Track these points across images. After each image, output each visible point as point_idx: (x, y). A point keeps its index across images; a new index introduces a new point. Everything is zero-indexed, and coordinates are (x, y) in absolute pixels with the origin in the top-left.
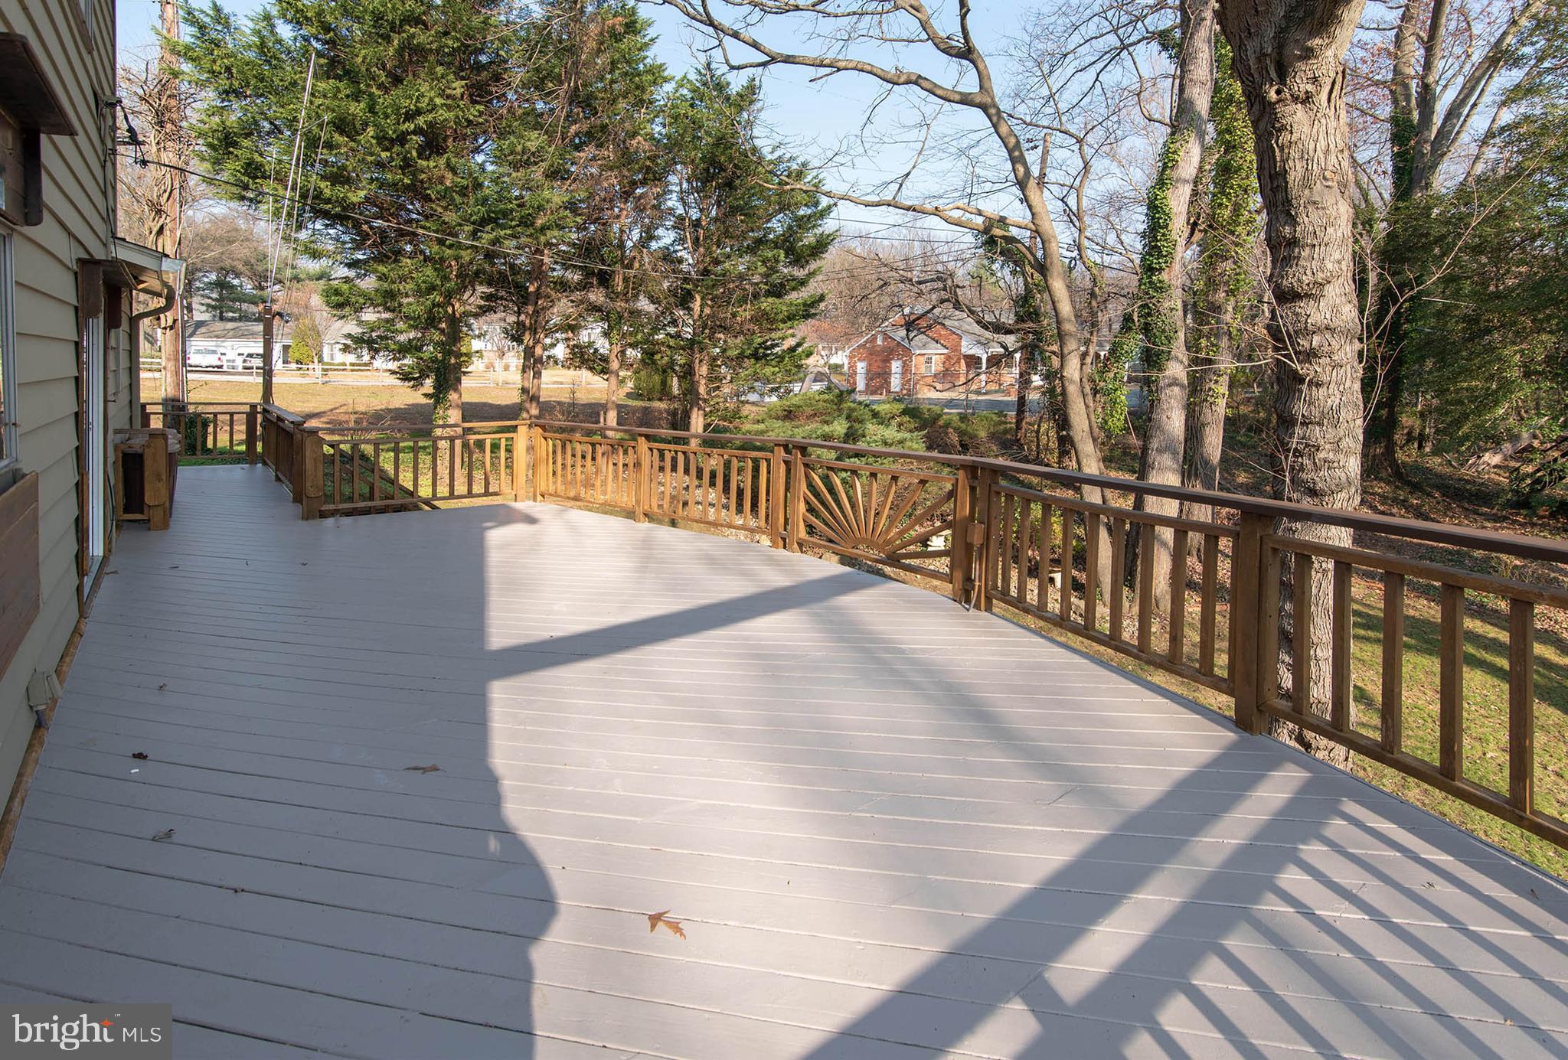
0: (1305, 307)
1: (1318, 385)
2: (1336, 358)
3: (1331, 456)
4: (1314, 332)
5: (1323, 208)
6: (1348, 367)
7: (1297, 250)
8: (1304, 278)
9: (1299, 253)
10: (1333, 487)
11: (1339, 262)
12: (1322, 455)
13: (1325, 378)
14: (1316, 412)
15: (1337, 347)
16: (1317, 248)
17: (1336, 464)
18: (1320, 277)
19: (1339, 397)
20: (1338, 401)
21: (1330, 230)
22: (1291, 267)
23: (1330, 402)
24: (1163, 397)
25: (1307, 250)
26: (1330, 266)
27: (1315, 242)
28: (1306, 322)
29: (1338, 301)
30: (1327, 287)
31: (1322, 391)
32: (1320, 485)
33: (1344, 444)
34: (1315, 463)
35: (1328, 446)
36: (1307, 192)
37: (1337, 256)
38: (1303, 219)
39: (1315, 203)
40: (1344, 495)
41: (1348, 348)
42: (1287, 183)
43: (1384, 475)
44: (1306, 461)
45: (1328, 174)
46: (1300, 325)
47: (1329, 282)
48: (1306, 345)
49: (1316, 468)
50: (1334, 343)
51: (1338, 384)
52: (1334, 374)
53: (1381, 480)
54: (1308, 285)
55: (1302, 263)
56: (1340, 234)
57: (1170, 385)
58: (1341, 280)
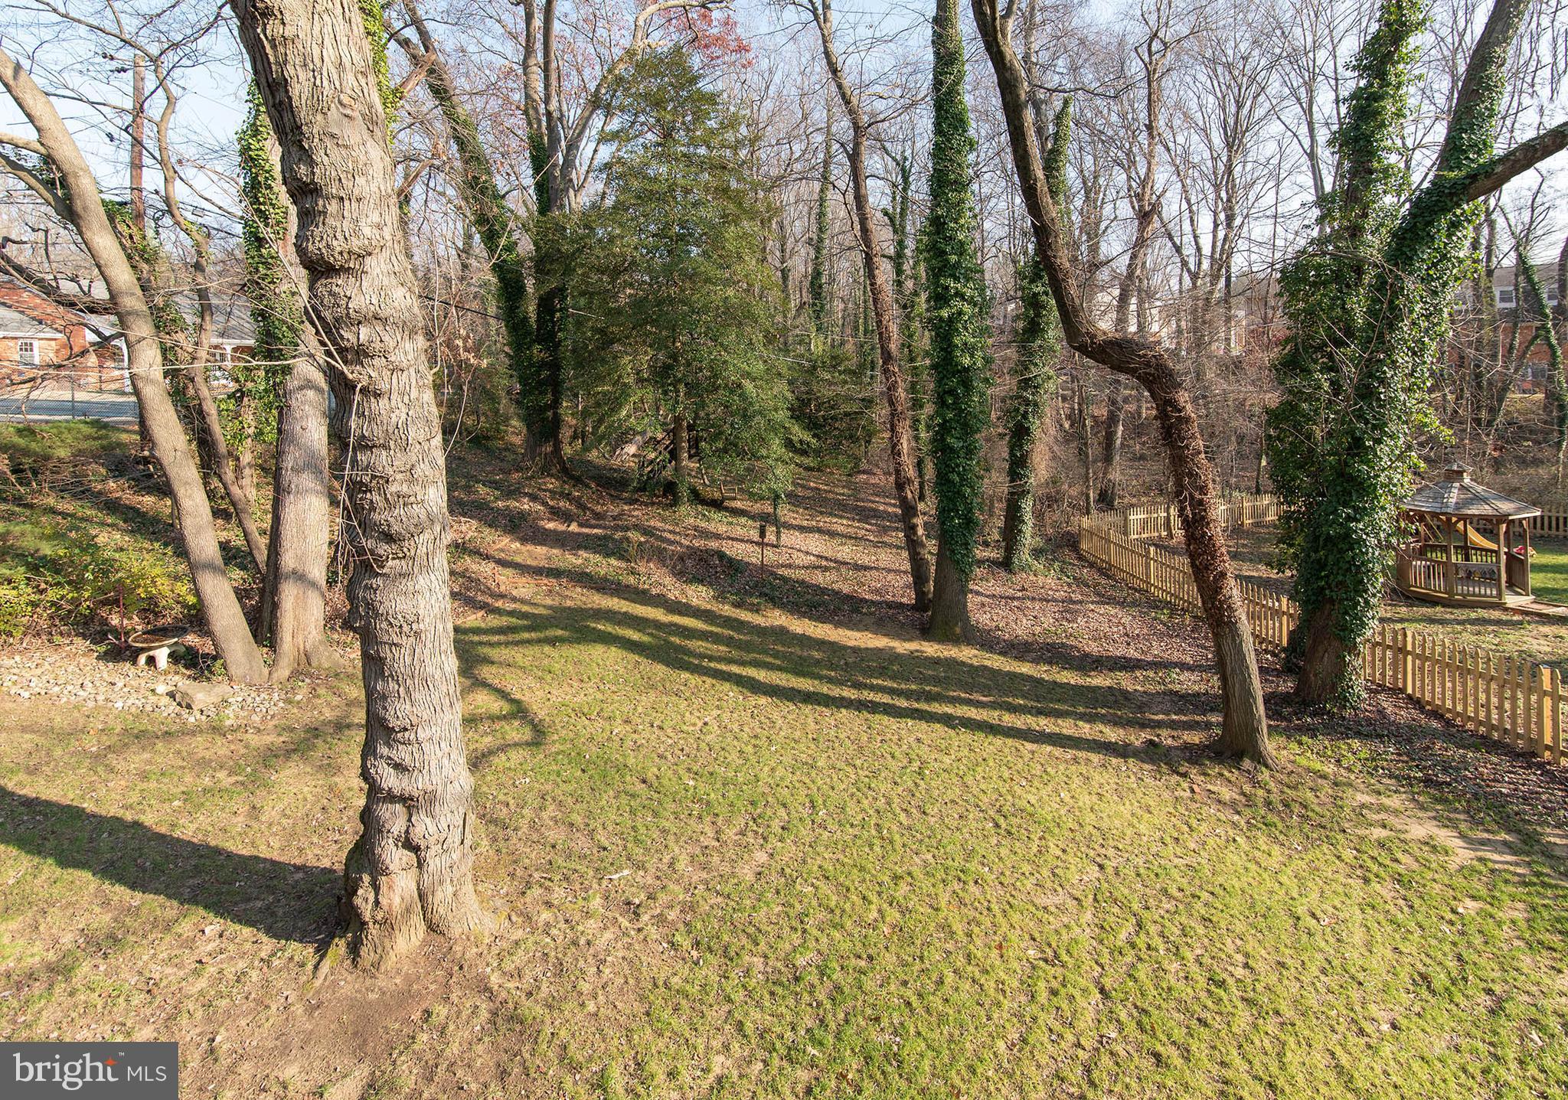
0: (342, 285)
1: (377, 395)
2: (393, 359)
3: (405, 489)
4: (360, 323)
5: (346, 147)
6: (412, 371)
7: (321, 202)
8: (335, 243)
9: (324, 206)
10: (412, 529)
11: (379, 227)
12: (393, 488)
13: (383, 386)
14: (378, 432)
15: (392, 344)
16: (347, 203)
17: (412, 499)
18: (355, 244)
19: (404, 410)
20: (404, 416)
21: (360, 180)
22: (317, 226)
23: (394, 419)
24: (293, 403)
25: (334, 202)
26: (367, 231)
27: (342, 194)
28: (347, 308)
29: (386, 282)
30: (368, 260)
31: (383, 402)
32: (396, 528)
33: (418, 472)
34: (387, 499)
35: (399, 476)
36: (319, 117)
37: (375, 218)
38: (319, 156)
39: (333, 136)
40: (426, 536)
41: (408, 346)
42: (290, 98)
43: (554, 471)
44: (376, 497)
45: (345, 99)
46: (342, 311)
47: (370, 254)
48: (353, 340)
49: (390, 506)
50: (386, 338)
51: (402, 394)
52: (395, 381)
53: (552, 476)
54: (341, 253)
55: (330, 221)
56: (374, 189)
57: (301, 388)
58: (386, 254)
